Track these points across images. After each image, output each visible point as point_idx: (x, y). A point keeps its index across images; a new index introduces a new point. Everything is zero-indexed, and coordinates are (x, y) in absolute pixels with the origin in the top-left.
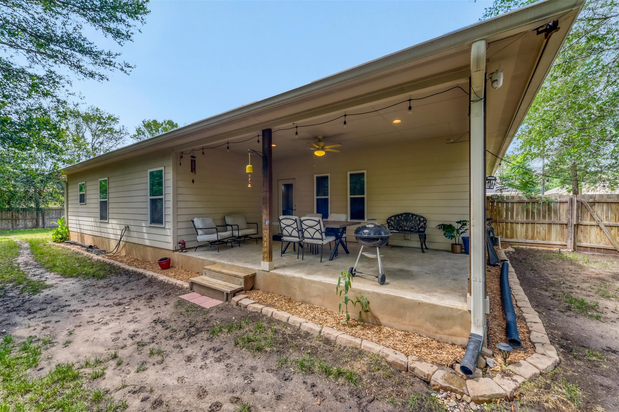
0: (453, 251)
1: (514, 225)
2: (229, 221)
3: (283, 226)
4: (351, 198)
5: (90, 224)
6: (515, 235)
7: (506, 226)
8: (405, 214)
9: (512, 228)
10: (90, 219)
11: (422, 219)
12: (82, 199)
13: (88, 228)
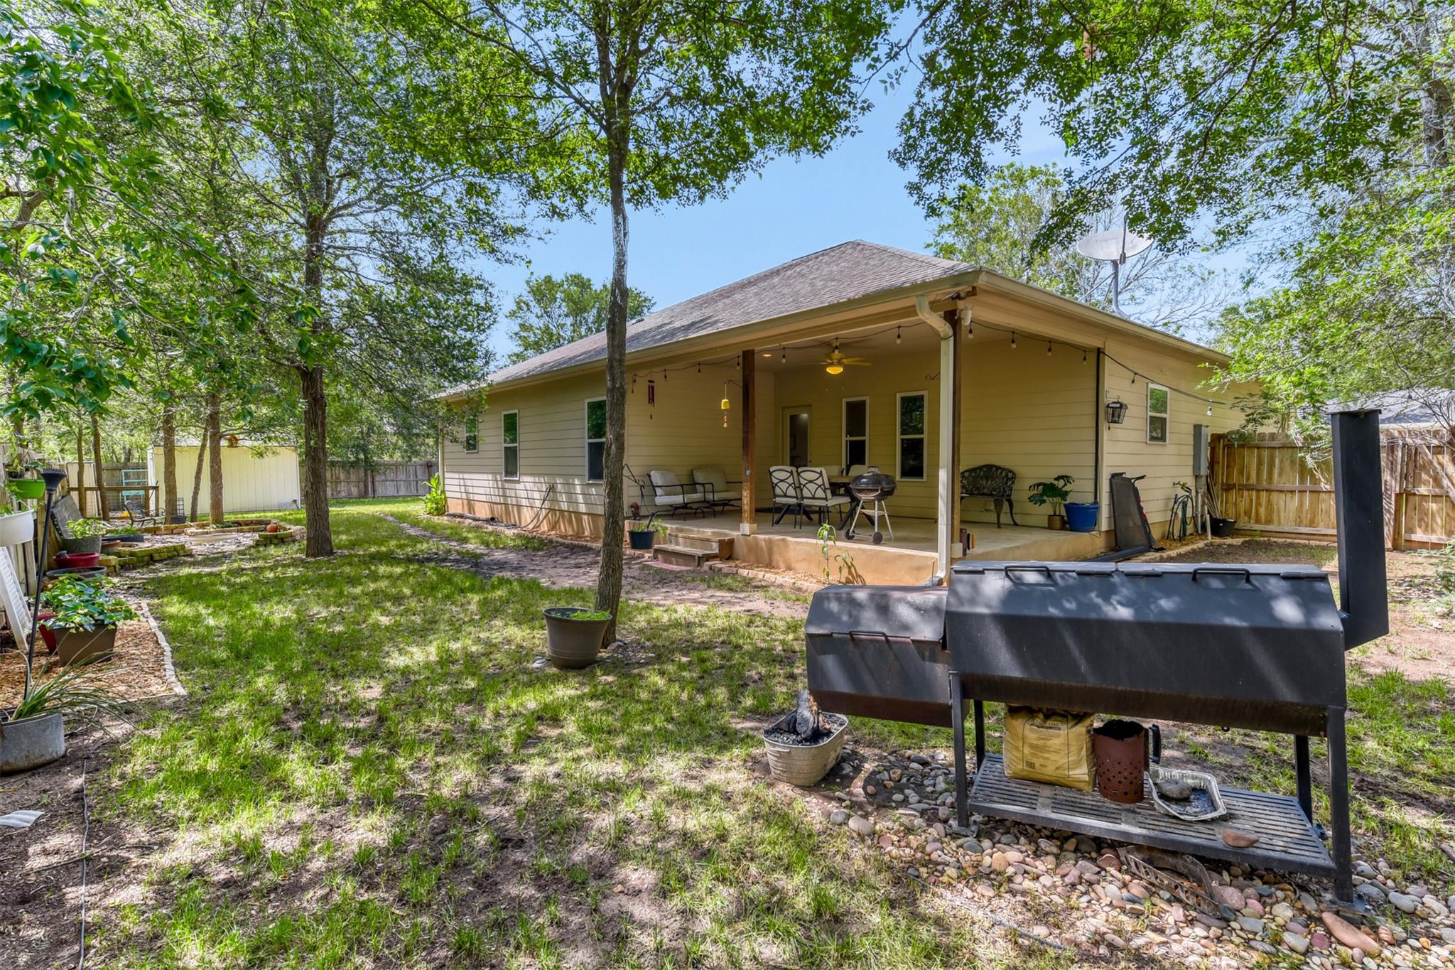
0: (1050, 527)
1: (1275, 496)
2: (700, 477)
3: (775, 481)
4: (903, 440)
5: (486, 484)
6: (1275, 517)
7: (1258, 498)
8: (986, 466)
9: (1269, 502)
10: (485, 476)
11: (1010, 475)
12: (471, 444)
13: (482, 491)
